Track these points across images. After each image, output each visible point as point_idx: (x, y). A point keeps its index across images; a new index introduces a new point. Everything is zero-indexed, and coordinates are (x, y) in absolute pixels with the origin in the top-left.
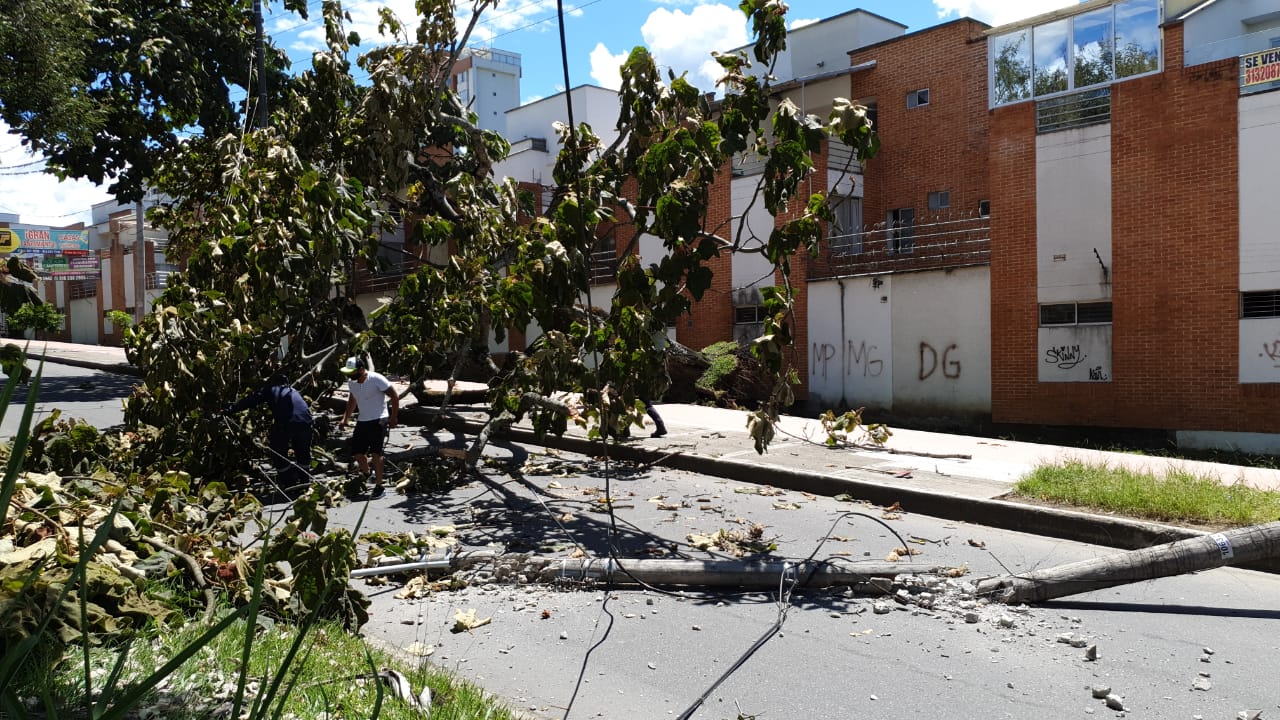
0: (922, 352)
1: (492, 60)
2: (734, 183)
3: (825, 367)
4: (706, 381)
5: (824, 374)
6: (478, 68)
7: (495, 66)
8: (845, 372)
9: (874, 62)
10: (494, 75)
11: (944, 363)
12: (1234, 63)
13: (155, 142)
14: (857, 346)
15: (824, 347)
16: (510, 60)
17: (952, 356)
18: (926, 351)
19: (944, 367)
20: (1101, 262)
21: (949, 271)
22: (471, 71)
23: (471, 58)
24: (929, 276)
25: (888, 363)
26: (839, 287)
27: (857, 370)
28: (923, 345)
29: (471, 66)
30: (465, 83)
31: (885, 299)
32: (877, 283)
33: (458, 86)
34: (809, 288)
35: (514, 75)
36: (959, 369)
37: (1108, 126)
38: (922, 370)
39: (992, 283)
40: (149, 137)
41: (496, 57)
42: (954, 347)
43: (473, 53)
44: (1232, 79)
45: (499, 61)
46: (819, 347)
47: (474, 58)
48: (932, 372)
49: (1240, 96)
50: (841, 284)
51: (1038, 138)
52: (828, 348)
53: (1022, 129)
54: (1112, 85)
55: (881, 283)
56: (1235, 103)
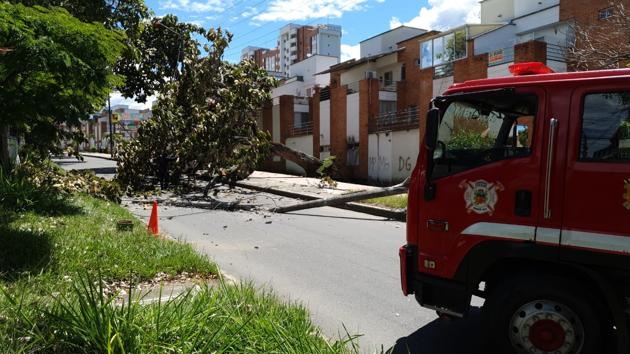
0: (400, 161)
1: (328, 30)
2: (348, 96)
3: (373, 166)
4: (320, 170)
5: (373, 169)
6: (321, 33)
7: (329, 32)
8: (379, 168)
9: (404, 47)
10: (329, 37)
11: (406, 164)
12: (487, 54)
13: (157, 82)
14: (382, 158)
15: (373, 158)
16: (336, 29)
17: (409, 162)
18: (401, 160)
19: (406, 166)
20: (449, 127)
21: (408, 130)
22: (318, 35)
23: (318, 29)
24: (401, 132)
25: (390, 165)
26: (377, 136)
27: (382, 167)
28: (400, 158)
29: (318, 33)
30: (315, 41)
31: (390, 140)
32: (387, 135)
33: (313, 42)
34: (369, 137)
35: (338, 36)
36: (410, 167)
37: (453, 77)
38: (400, 167)
39: (420, 135)
40: (155, 80)
41: (330, 28)
42: (409, 158)
43: (319, 27)
44: (486, 61)
45: (331, 30)
46: (371, 159)
47: (319, 29)
48: (403, 168)
49: (488, 67)
50: (377, 134)
51: (434, 81)
52: (374, 159)
53: (429, 77)
54: (454, 62)
55: (388, 134)
56: (486, 69)
